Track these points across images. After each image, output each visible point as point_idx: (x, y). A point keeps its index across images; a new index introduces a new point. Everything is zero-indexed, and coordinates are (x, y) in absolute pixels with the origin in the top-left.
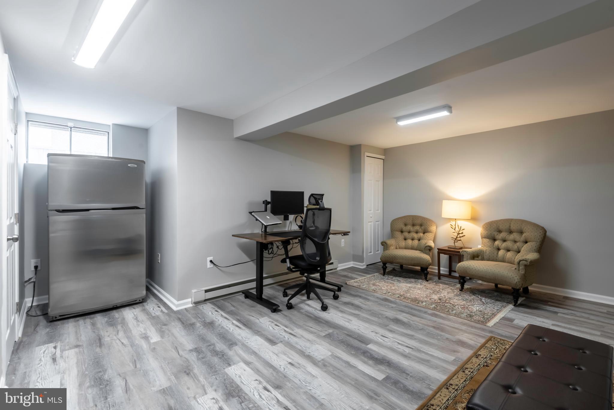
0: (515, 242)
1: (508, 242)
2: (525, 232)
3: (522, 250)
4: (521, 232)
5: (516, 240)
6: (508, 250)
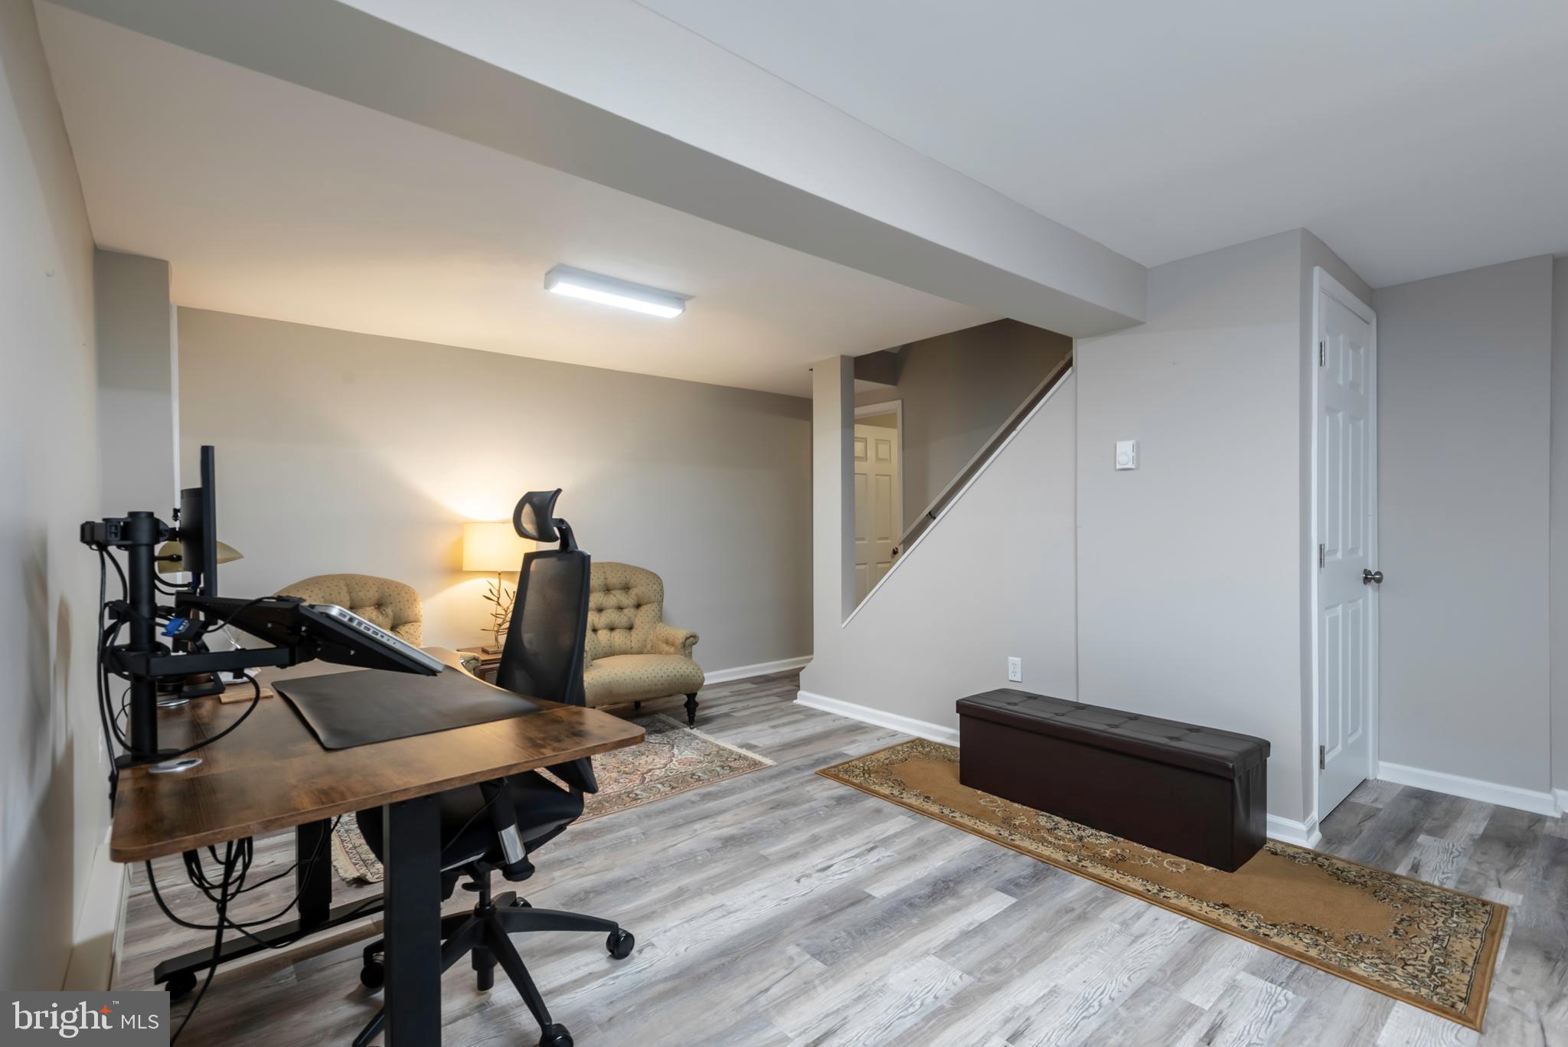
0: (620, 608)
1: (608, 611)
2: (635, 587)
3: (637, 622)
4: (626, 588)
5: (622, 605)
6: (612, 629)
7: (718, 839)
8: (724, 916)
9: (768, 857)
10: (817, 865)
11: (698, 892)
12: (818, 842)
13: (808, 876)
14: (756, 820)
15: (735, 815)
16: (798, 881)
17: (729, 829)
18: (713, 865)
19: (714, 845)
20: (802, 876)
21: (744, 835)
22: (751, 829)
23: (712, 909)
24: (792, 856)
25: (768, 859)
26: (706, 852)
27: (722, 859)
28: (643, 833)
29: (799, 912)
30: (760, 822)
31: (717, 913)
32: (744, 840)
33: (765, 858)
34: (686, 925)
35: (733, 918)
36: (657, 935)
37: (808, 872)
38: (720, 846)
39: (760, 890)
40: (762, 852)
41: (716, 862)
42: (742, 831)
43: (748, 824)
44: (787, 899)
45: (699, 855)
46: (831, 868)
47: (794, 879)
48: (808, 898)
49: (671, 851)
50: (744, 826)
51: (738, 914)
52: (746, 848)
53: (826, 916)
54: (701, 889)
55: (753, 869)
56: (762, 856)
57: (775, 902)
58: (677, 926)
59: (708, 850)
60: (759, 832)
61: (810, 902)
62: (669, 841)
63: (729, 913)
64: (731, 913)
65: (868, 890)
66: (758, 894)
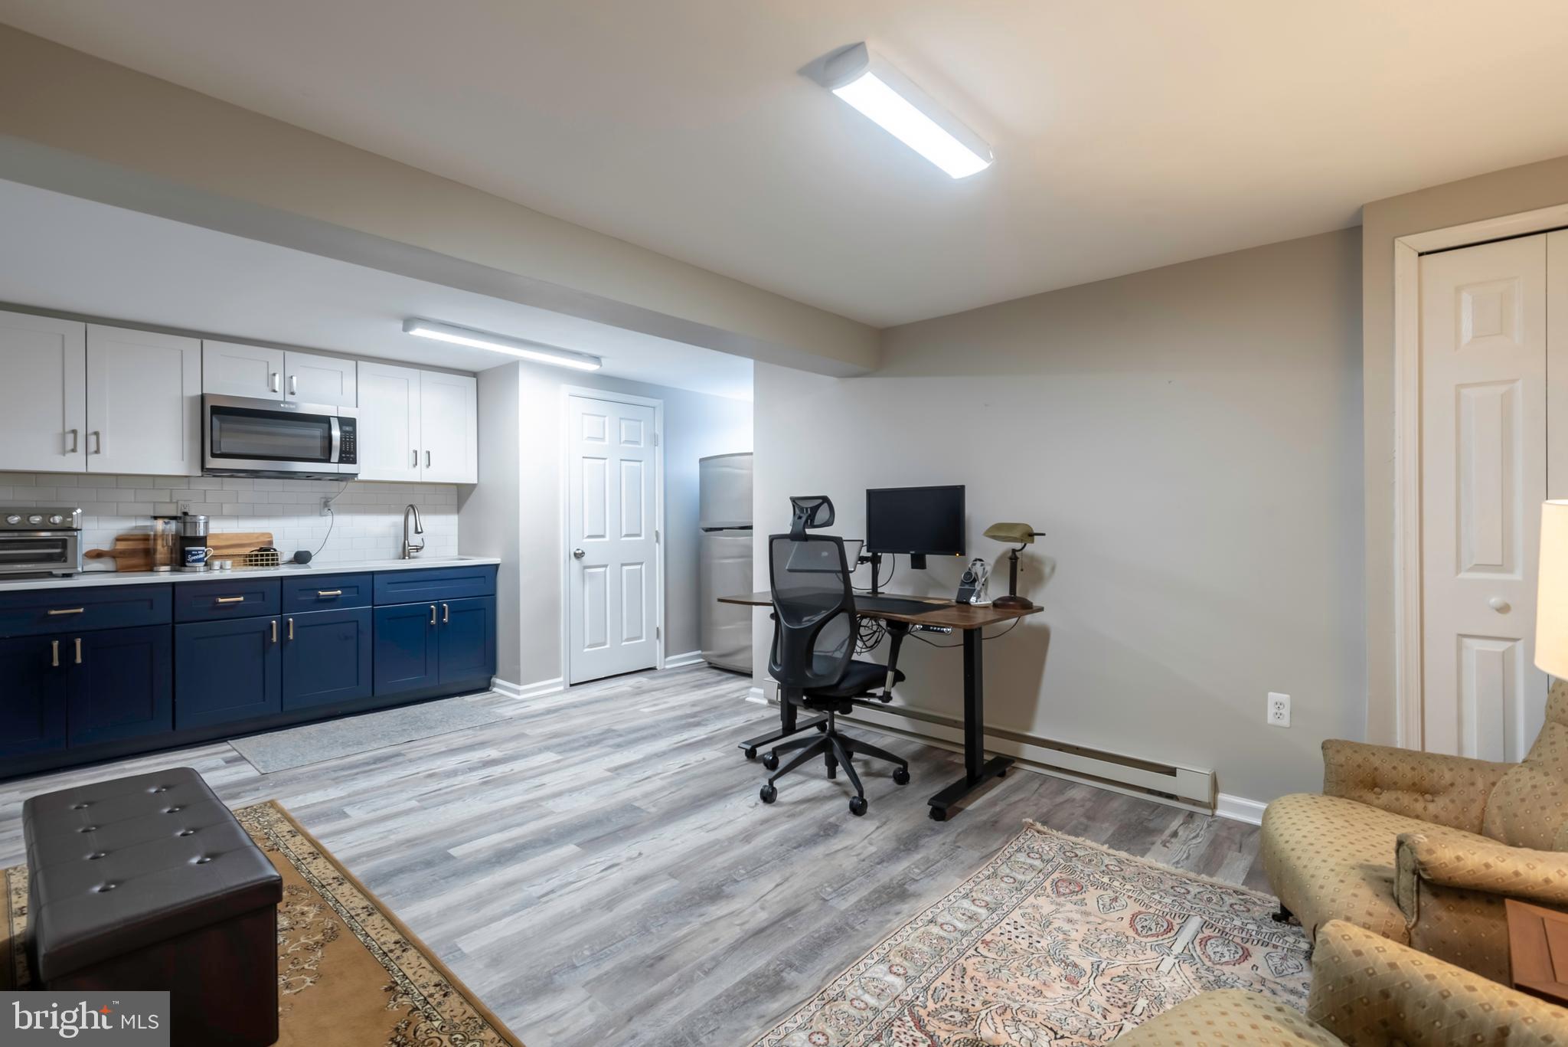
7: (730, 897)
8: (705, 825)
9: (669, 877)
10: (618, 871)
11: (731, 840)
12: (609, 899)
13: (630, 859)
14: (685, 930)
15: (716, 940)
16: (640, 854)
17: (720, 913)
18: (726, 865)
19: (732, 887)
20: (636, 858)
21: (698, 904)
22: (691, 915)
23: (715, 829)
24: (642, 880)
25: (670, 874)
26: (738, 879)
27: (717, 871)
28: (825, 900)
29: (644, 830)
30: (680, 926)
31: (711, 827)
32: (698, 898)
33: (672, 875)
34: (732, 818)
35: (698, 824)
36: (750, 813)
37: (629, 863)
38: (724, 887)
39: (677, 844)
40: (675, 882)
41: (724, 868)
42: (703, 910)
43: (696, 923)
44: (652, 839)
45: (745, 874)
46: (604, 868)
47: (643, 856)
48: (634, 841)
49: (778, 878)
50: (701, 919)
51: (694, 827)
52: (694, 886)
53: (621, 829)
54: (730, 843)
55: (684, 863)
56: (675, 878)
57: (663, 836)
58: (738, 818)
59: (736, 881)
60: (681, 910)
61: (634, 837)
62: (787, 890)
63: (701, 827)
64: (699, 828)
65: (578, 849)
66: (678, 841)
